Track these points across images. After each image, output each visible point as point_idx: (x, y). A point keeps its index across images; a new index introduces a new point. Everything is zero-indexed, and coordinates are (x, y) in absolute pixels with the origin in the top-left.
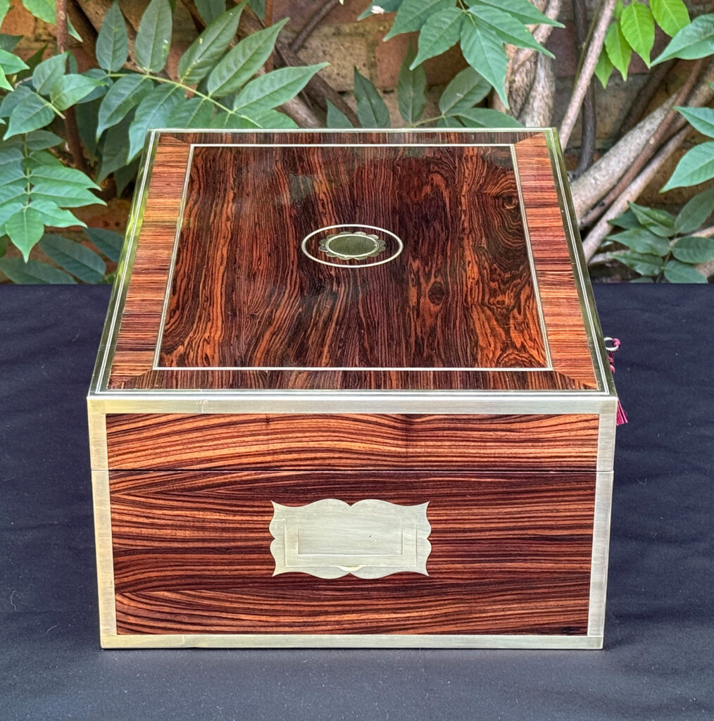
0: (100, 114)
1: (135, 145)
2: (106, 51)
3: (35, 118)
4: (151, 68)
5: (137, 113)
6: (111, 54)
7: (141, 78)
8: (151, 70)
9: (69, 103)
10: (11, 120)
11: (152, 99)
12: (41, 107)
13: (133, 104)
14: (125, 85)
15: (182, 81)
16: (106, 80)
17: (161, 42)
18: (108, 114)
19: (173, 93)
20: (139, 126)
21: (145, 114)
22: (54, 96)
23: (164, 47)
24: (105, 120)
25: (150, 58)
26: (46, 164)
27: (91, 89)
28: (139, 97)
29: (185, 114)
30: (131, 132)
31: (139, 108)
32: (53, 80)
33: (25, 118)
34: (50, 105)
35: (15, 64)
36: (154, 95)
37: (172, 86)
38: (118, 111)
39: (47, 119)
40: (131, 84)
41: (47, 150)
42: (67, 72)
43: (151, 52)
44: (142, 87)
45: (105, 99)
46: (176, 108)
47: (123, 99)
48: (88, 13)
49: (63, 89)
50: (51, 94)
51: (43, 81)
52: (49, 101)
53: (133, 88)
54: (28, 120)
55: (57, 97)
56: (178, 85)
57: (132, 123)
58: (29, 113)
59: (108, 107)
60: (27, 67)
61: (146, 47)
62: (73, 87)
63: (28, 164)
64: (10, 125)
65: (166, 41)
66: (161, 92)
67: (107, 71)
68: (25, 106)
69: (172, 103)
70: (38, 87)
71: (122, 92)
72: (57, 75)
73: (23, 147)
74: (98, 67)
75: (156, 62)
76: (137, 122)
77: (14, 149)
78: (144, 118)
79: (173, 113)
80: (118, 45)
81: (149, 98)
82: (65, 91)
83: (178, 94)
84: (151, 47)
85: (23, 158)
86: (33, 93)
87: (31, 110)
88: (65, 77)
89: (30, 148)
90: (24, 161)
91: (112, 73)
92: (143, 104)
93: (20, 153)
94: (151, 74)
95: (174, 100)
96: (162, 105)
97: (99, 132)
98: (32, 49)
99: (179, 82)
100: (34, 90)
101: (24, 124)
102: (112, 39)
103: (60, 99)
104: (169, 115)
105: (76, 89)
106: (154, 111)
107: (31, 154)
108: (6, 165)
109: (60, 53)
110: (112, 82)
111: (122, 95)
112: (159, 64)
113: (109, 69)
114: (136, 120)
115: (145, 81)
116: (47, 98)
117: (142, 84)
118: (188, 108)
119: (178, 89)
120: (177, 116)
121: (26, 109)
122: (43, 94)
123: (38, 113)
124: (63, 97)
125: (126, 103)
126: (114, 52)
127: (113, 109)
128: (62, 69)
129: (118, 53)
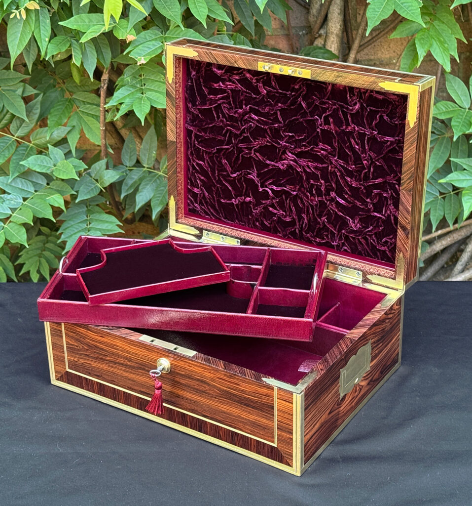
0: (123, 188)
1: (139, 203)
2: (127, 157)
3: (91, 192)
4: (147, 165)
5: (140, 188)
6: (129, 158)
7: (142, 170)
8: (147, 166)
9: (107, 184)
10: (79, 192)
11: (147, 181)
12: (94, 186)
13: (138, 183)
14: (135, 174)
15: (162, 171)
16: (126, 171)
17: (152, 152)
18: (127, 188)
19: (158, 178)
20: (141, 194)
21: (144, 188)
22: (100, 180)
23: (154, 155)
24: (125, 191)
25: (147, 160)
26: (97, 212)
27: (118, 177)
28: (141, 179)
29: (162, 188)
30: (137, 197)
31: (141, 185)
32: (100, 172)
33: (86, 192)
34: (98, 185)
35: (81, 165)
36: (148, 179)
37: (157, 174)
38: (131, 187)
39: (96, 192)
40: (138, 173)
41: (97, 205)
42: (107, 168)
43: (147, 157)
44: (143, 174)
45: (125, 181)
46: (159, 185)
47: (134, 181)
48: (121, 134)
49: (104, 177)
50: (99, 180)
51: (95, 173)
52: (98, 182)
53: (139, 175)
54: (88, 193)
55: (102, 181)
56: (160, 173)
57: (138, 193)
58: (88, 189)
59: (127, 185)
60: (87, 167)
61: (145, 155)
62: (109, 176)
63: (89, 212)
64: (79, 195)
65: (154, 152)
66: (152, 177)
67: (126, 166)
68: (86, 185)
69: (157, 183)
70: (93, 175)
71: (133, 177)
72: (102, 170)
73: (87, 203)
74: (123, 164)
75: (150, 162)
76: (140, 192)
77: (82, 205)
78: (143, 190)
79: (157, 187)
80: (132, 154)
81: (145, 180)
82: (105, 178)
83: (160, 178)
84: (148, 155)
85: (86, 209)
86: (91, 178)
87: (89, 188)
88: (105, 171)
89: (91, 204)
90: (87, 210)
91: (129, 167)
92: (143, 183)
93: (85, 207)
94: (147, 168)
95: (158, 181)
96: (152, 184)
97: (122, 196)
98: (97, 150)
99: (160, 172)
100: (91, 177)
101: (85, 194)
102: (129, 151)
103: (103, 182)
104: (155, 188)
105: (110, 177)
106: (148, 187)
107: (91, 207)
108: (78, 213)
109: (104, 159)
110: (129, 171)
111: (133, 178)
112: (151, 163)
113: (128, 165)
114: (139, 191)
115: (145, 171)
116: (97, 181)
117: (143, 173)
118: (164, 185)
119: (160, 176)
120: (159, 189)
121: (87, 187)
122: (95, 178)
123: (92, 189)
124: (104, 181)
125: (135, 182)
126: (130, 157)
127: (129, 185)
128: (105, 167)
129: (132, 157)
